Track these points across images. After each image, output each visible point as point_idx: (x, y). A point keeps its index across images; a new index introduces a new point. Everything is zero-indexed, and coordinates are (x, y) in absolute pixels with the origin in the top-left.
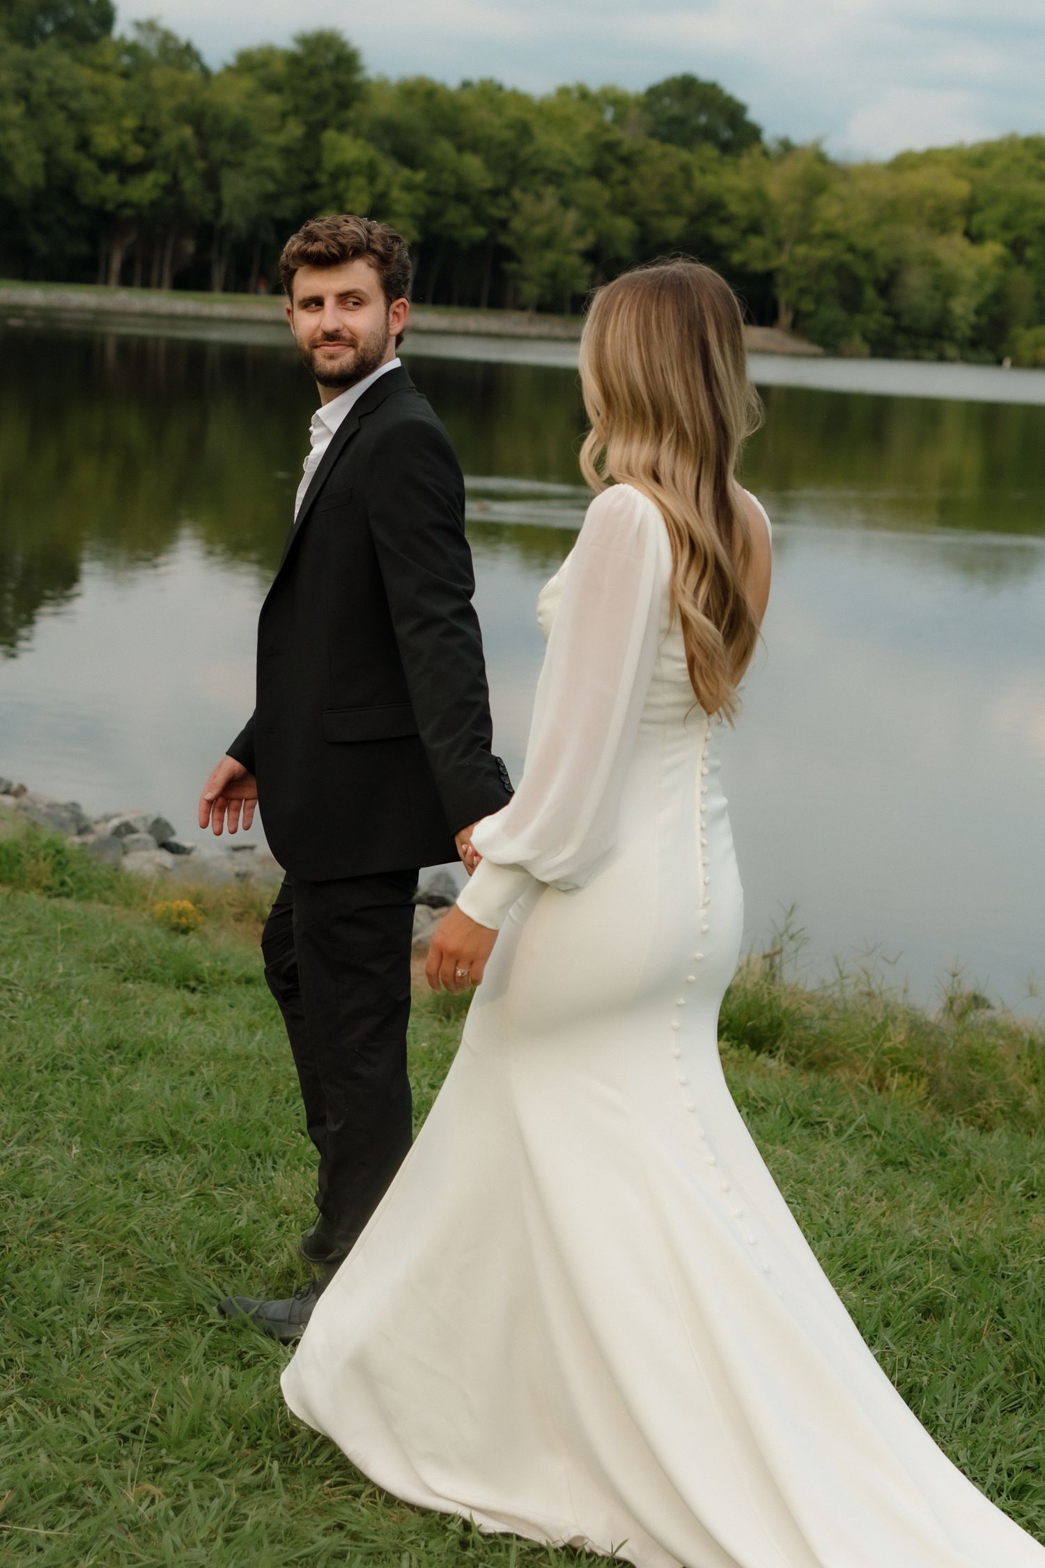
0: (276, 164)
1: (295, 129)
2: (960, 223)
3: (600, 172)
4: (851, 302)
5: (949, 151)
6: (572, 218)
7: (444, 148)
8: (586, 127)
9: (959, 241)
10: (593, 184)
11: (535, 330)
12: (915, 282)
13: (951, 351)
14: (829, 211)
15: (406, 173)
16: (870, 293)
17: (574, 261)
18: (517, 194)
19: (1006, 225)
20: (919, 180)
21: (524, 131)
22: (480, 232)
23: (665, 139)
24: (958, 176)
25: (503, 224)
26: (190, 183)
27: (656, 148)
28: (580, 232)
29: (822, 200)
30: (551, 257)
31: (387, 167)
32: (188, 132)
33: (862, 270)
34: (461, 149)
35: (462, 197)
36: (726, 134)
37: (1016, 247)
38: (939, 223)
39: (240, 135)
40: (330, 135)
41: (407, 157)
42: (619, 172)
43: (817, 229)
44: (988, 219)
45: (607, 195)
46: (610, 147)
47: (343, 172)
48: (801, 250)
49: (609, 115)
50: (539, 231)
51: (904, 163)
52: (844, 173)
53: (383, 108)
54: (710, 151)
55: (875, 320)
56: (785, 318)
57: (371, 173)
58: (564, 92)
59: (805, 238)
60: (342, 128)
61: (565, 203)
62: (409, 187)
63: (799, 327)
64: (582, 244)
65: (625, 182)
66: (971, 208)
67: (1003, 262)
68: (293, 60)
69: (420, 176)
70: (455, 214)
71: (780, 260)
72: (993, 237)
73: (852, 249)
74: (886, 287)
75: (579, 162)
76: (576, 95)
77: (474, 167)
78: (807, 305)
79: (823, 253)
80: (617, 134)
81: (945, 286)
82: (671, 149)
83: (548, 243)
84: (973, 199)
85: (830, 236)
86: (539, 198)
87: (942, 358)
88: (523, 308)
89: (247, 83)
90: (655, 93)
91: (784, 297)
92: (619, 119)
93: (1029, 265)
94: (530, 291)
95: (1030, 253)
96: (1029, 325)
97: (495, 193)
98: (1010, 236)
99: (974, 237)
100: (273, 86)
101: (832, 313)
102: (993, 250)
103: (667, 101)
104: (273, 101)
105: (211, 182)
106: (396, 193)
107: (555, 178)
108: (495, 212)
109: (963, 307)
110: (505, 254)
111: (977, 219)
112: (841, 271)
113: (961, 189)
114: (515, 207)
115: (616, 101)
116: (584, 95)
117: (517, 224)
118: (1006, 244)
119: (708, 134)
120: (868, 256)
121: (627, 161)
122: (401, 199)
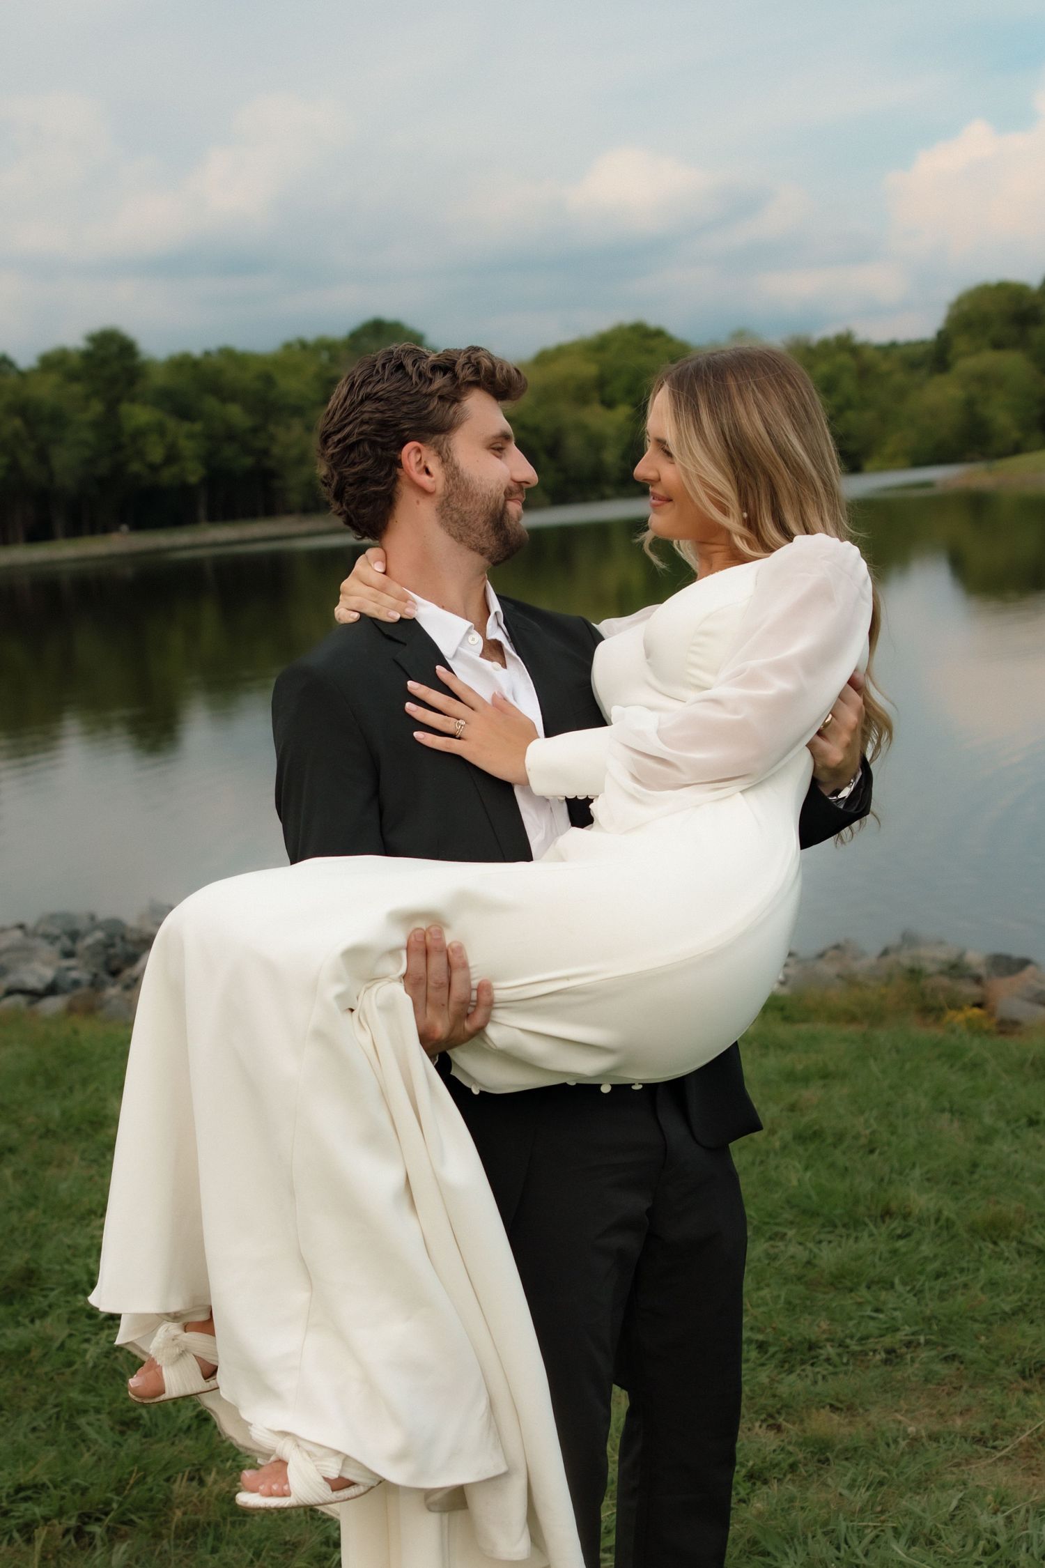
0: (88, 435)
1: (97, 407)
2: (596, 395)
7: (210, 404)
8: (311, 369)
9: (598, 408)
12: (574, 445)
13: (608, 491)
15: (186, 427)
18: (272, 428)
19: (630, 391)
20: (560, 369)
21: (268, 380)
22: (248, 461)
24: (587, 361)
25: (265, 452)
26: (26, 461)
30: (304, 471)
31: (171, 423)
32: (17, 422)
34: (223, 401)
35: (231, 435)
38: (581, 397)
39: (57, 419)
40: (125, 408)
41: (184, 412)
44: (616, 389)
47: (139, 434)
49: (325, 356)
50: (293, 452)
51: (544, 358)
53: (159, 380)
57: (161, 430)
58: (288, 346)
60: (133, 400)
61: (308, 429)
62: (191, 436)
66: (601, 383)
67: (634, 419)
68: (87, 356)
69: (198, 427)
70: (229, 451)
72: (623, 402)
74: (553, 450)
76: (297, 347)
77: (235, 413)
80: (334, 369)
81: (596, 443)
83: (302, 460)
84: (602, 375)
86: (289, 428)
87: (603, 498)
88: (289, 512)
89: (53, 379)
90: (355, 336)
92: (334, 359)
94: (295, 498)
97: (255, 430)
98: (635, 399)
99: (609, 404)
100: (73, 377)
102: (624, 410)
103: (363, 341)
104: (77, 389)
105: (42, 456)
106: (183, 442)
107: (297, 411)
108: (257, 444)
109: (611, 456)
110: (271, 474)
111: (608, 390)
113: (592, 370)
114: (272, 438)
115: (328, 346)
116: (304, 345)
117: (276, 450)
118: (633, 405)
122: (188, 447)
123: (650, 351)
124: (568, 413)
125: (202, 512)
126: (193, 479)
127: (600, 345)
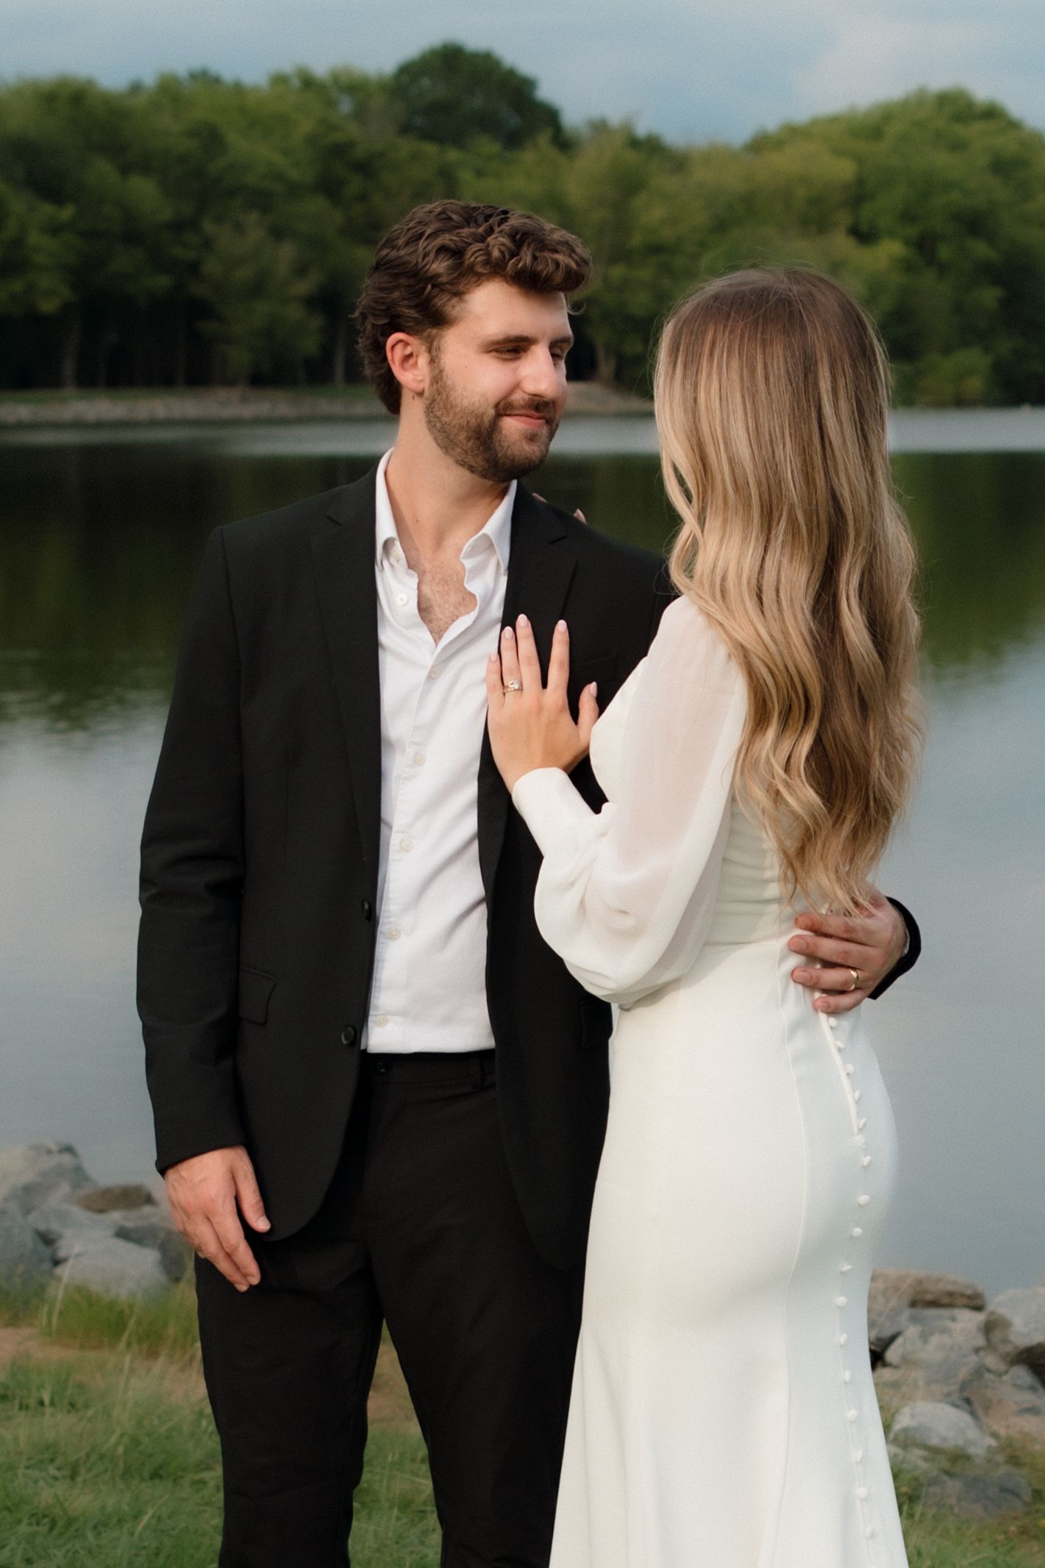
2: (844, 218)
3: (329, 187)
5: (834, 120)
6: (287, 253)
7: (102, 170)
8: (307, 126)
9: (842, 243)
10: (317, 205)
11: (248, 411)
15: (47, 209)
17: (295, 312)
18: (208, 226)
19: (907, 216)
21: (211, 138)
22: (162, 282)
23: (426, 136)
24: (838, 152)
25: (194, 268)
27: (406, 146)
28: (301, 270)
29: (640, 200)
30: (262, 308)
31: (19, 204)
34: (125, 170)
35: (132, 233)
36: (514, 121)
37: (924, 246)
38: (815, 218)
41: (47, 186)
42: (355, 184)
43: (636, 240)
44: (881, 208)
45: (339, 218)
46: (340, 151)
48: (619, 271)
49: (346, 106)
50: (243, 273)
52: (677, 161)
54: (487, 146)
56: (606, 367)
58: (279, 80)
59: (621, 254)
61: (278, 233)
62: (54, 229)
63: (625, 377)
64: (303, 287)
65: (363, 197)
66: (859, 194)
67: (907, 267)
69: (67, 213)
70: (123, 261)
72: (892, 234)
75: (294, 174)
76: (296, 83)
77: (145, 193)
80: (353, 131)
82: (430, 149)
83: (257, 288)
84: (860, 181)
86: (239, 228)
88: (229, 382)
90: (410, 72)
92: (360, 114)
93: (942, 269)
94: (239, 357)
95: (944, 252)
96: (947, 350)
97: (178, 227)
98: (913, 231)
99: (864, 235)
102: (890, 250)
103: (426, 82)
106: (35, 238)
107: (261, 200)
108: (179, 252)
110: (201, 310)
111: (867, 211)
113: (844, 170)
114: (208, 244)
115: (355, 87)
116: (308, 82)
117: (212, 267)
118: (907, 242)
119: (487, 123)
121: (365, 168)
122: (42, 246)
123: (957, 146)
125: (69, 367)
126: (48, 306)
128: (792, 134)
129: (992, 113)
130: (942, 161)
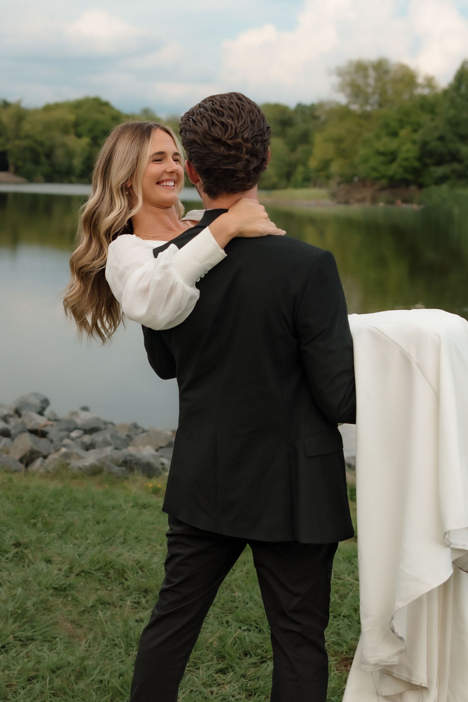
2: (73, 130)
4: (36, 161)
9: (73, 137)
12: (59, 153)
13: (74, 179)
14: (26, 127)
16: (43, 159)
19: (90, 131)
20: (56, 114)
24: (70, 112)
29: (23, 123)
33: (40, 149)
37: (94, 139)
38: (65, 130)
43: (23, 134)
44: (83, 128)
48: (17, 142)
51: (48, 108)
55: (45, 168)
56: (12, 168)
59: (18, 137)
63: (18, 172)
66: (76, 125)
67: (90, 145)
71: (9, 147)
72: (85, 136)
73: (36, 141)
74: (49, 155)
78: (20, 163)
79: (25, 143)
81: (70, 154)
84: (77, 121)
85: (27, 137)
91: (11, 160)
95: (99, 141)
99: (79, 136)
101: (29, 166)
102: (86, 141)
109: (77, 163)
111: (79, 129)
112: (32, 150)
113: (71, 117)
118: (91, 138)
120: (41, 144)
123: (102, 112)
124: (58, 137)
127: (78, 105)
128: (57, 106)
129: (106, 104)
130: (99, 117)
